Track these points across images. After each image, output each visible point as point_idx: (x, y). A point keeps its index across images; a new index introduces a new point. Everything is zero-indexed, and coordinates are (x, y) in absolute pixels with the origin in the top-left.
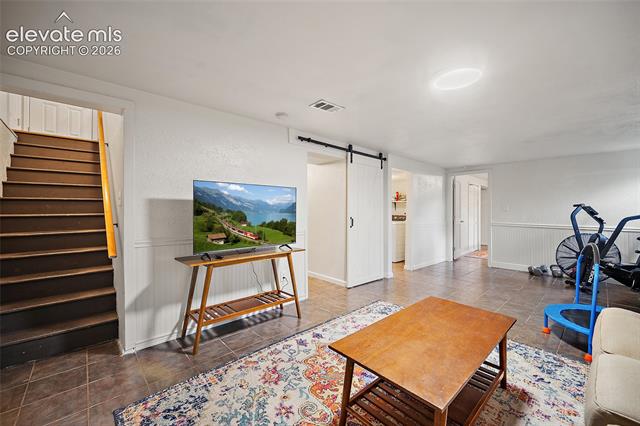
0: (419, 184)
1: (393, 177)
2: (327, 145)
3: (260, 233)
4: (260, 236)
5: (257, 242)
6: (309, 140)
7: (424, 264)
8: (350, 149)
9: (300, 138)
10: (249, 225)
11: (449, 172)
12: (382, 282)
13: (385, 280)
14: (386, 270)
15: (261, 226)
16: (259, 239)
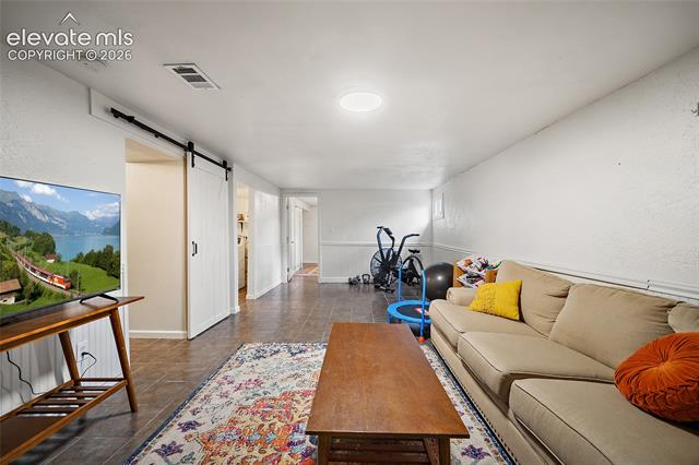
0: (261, 202)
1: (238, 190)
2: (158, 135)
3: (74, 275)
4: (73, 282)
5: (68, 293)
6: (131, 119)
7: (266, 290)
8: (189, 147)
9: (113, 111)
10: (58, 260)
11: (283, 192)
12: (228, 321)
13: (232, 316)
14: (232, 305)
15: (76, 261)
16: (72, 287)
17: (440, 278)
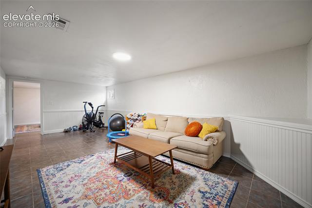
17: (118, 122)
